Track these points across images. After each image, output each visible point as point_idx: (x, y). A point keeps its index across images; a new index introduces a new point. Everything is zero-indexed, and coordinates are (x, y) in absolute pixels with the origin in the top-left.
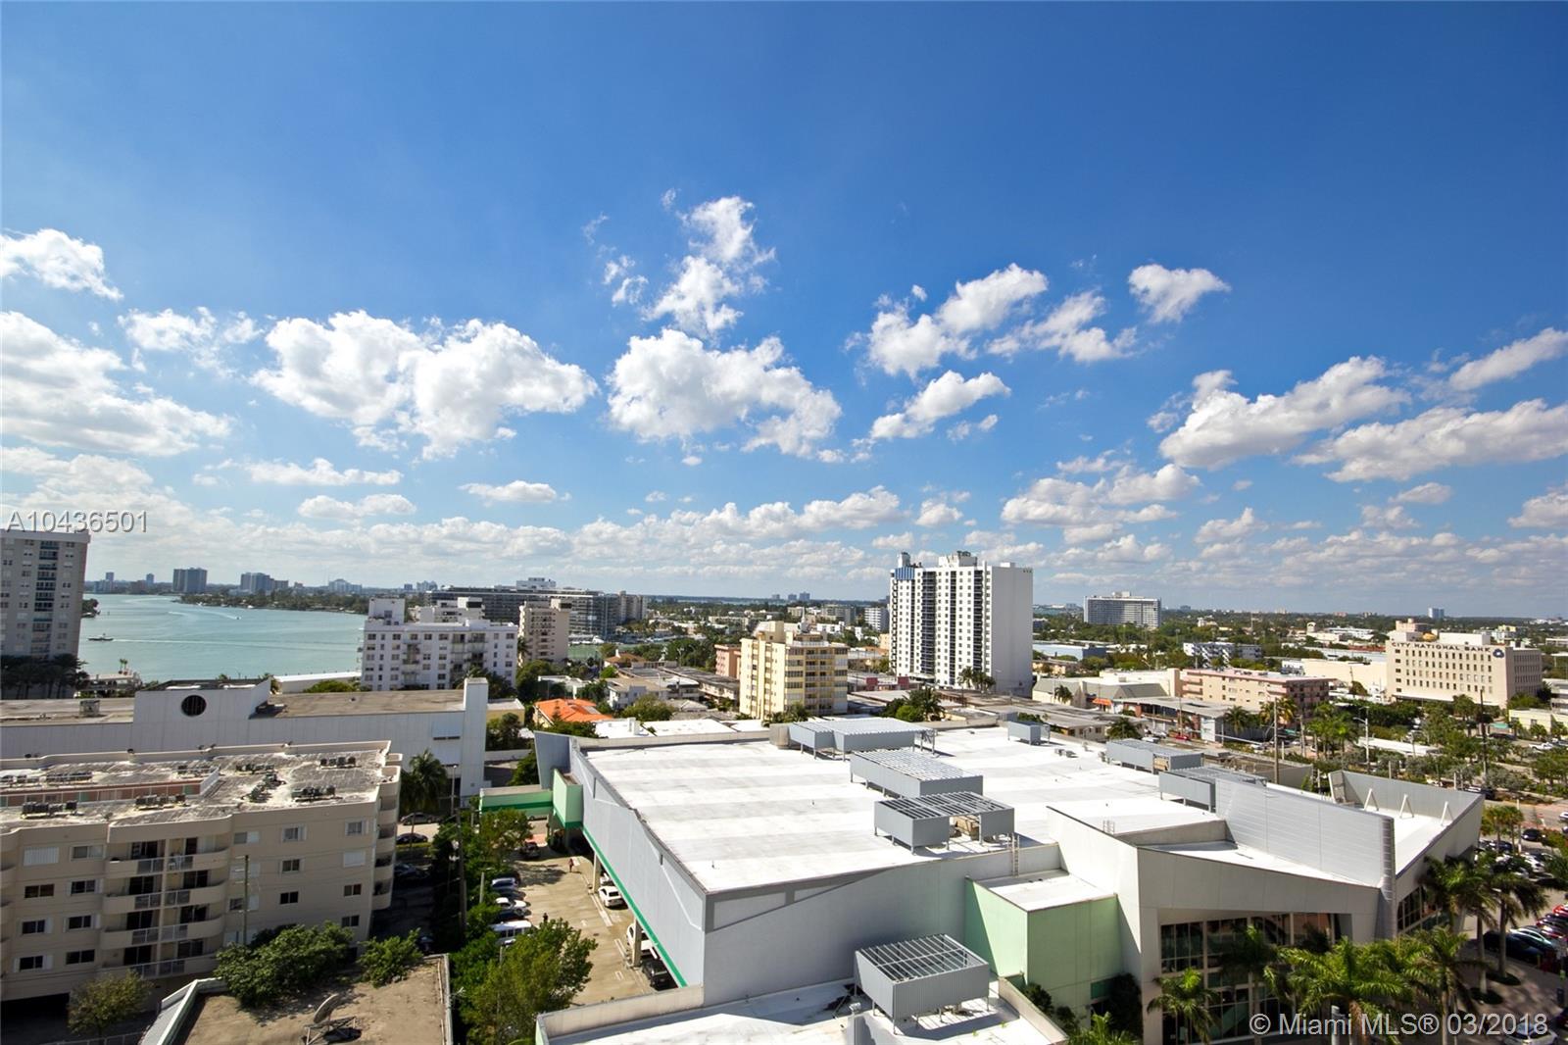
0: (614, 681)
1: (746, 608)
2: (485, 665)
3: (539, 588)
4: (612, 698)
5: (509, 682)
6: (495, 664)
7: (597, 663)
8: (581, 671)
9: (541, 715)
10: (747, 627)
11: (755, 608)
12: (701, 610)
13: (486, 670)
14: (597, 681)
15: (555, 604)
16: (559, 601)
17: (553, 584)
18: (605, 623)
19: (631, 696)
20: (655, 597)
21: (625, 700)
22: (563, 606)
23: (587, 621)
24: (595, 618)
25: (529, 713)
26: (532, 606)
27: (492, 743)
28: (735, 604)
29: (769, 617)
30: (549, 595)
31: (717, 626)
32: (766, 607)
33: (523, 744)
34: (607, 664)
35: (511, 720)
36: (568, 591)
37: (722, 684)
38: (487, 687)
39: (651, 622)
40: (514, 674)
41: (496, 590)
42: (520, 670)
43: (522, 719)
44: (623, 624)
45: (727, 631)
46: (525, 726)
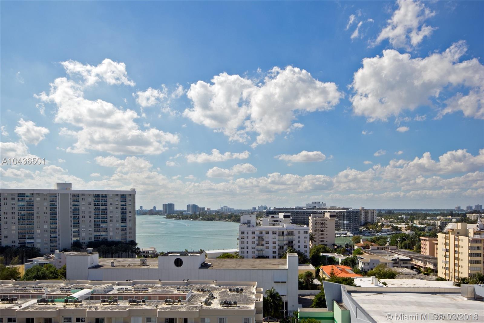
0: (361, 256)
1: (437, 215)
2: (294, 247)
3: (317, 207)
4: (360, 265)
5: (306, 256)
6: (299, 247)
7: (351, 247)
8: (342, 250)
9: (324, 273)
10: (440, 226)
11: (443, 215)
12: (409, 216)
13: (295, 249)
14: (351, 256)
15: (327, 215)
16: (329, 214)
17: (325, 205)
18: (353, 225)
19: (371, 265)
20: (380, 210)
21: (367, 267)
22: (331, 216)
23: (344, 224)
24: (348, 222)
25: (318, 271)
26: (315, 217)
27: (301, 286)
28: (430, 213)
29: (454, 220)
30: (323, 211)
31: (419, 226)
32: (452, 214)
33: (315, 287)
34: (356, 247)
35: (309, 275)
36: (333, 208)
37: (425, 259)
38: (297, 258)
39: (379, 224)
40: (308, 251)
41: (296, 209)
42: (311, 250)
43: (314, 275)
44: (363, 226)
45: (426, 229)
46: (316, 278)
